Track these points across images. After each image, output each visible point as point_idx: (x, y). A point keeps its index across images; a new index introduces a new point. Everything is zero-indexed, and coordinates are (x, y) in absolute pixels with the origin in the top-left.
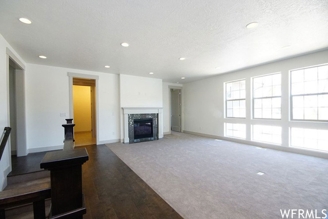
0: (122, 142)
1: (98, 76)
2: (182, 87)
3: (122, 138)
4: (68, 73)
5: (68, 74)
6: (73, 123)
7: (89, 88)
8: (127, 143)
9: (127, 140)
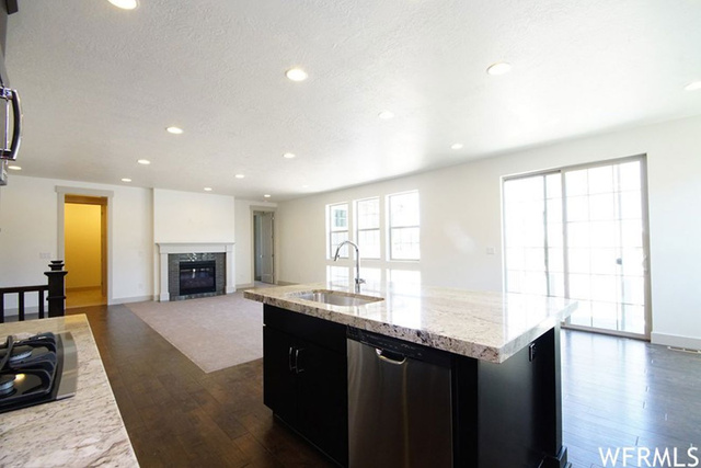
0: (156, 299)
1: (112, 193)
2: (276, 208)
3: (156, 293)
4: (56, 187)
5: (57, 189)
6: (64, 269)
7: (98, 208)
8: (164, 302)
9: (165, 296)
